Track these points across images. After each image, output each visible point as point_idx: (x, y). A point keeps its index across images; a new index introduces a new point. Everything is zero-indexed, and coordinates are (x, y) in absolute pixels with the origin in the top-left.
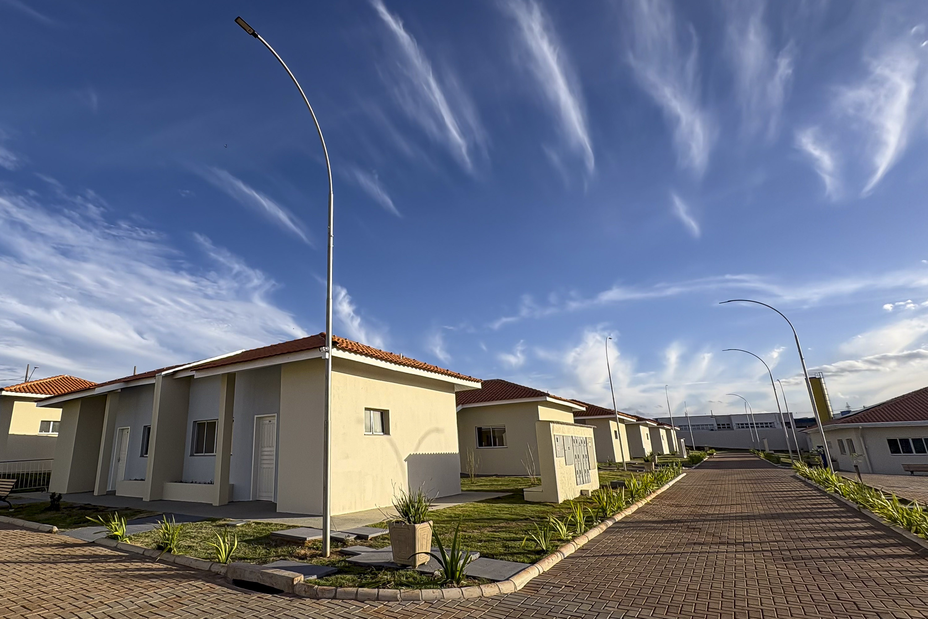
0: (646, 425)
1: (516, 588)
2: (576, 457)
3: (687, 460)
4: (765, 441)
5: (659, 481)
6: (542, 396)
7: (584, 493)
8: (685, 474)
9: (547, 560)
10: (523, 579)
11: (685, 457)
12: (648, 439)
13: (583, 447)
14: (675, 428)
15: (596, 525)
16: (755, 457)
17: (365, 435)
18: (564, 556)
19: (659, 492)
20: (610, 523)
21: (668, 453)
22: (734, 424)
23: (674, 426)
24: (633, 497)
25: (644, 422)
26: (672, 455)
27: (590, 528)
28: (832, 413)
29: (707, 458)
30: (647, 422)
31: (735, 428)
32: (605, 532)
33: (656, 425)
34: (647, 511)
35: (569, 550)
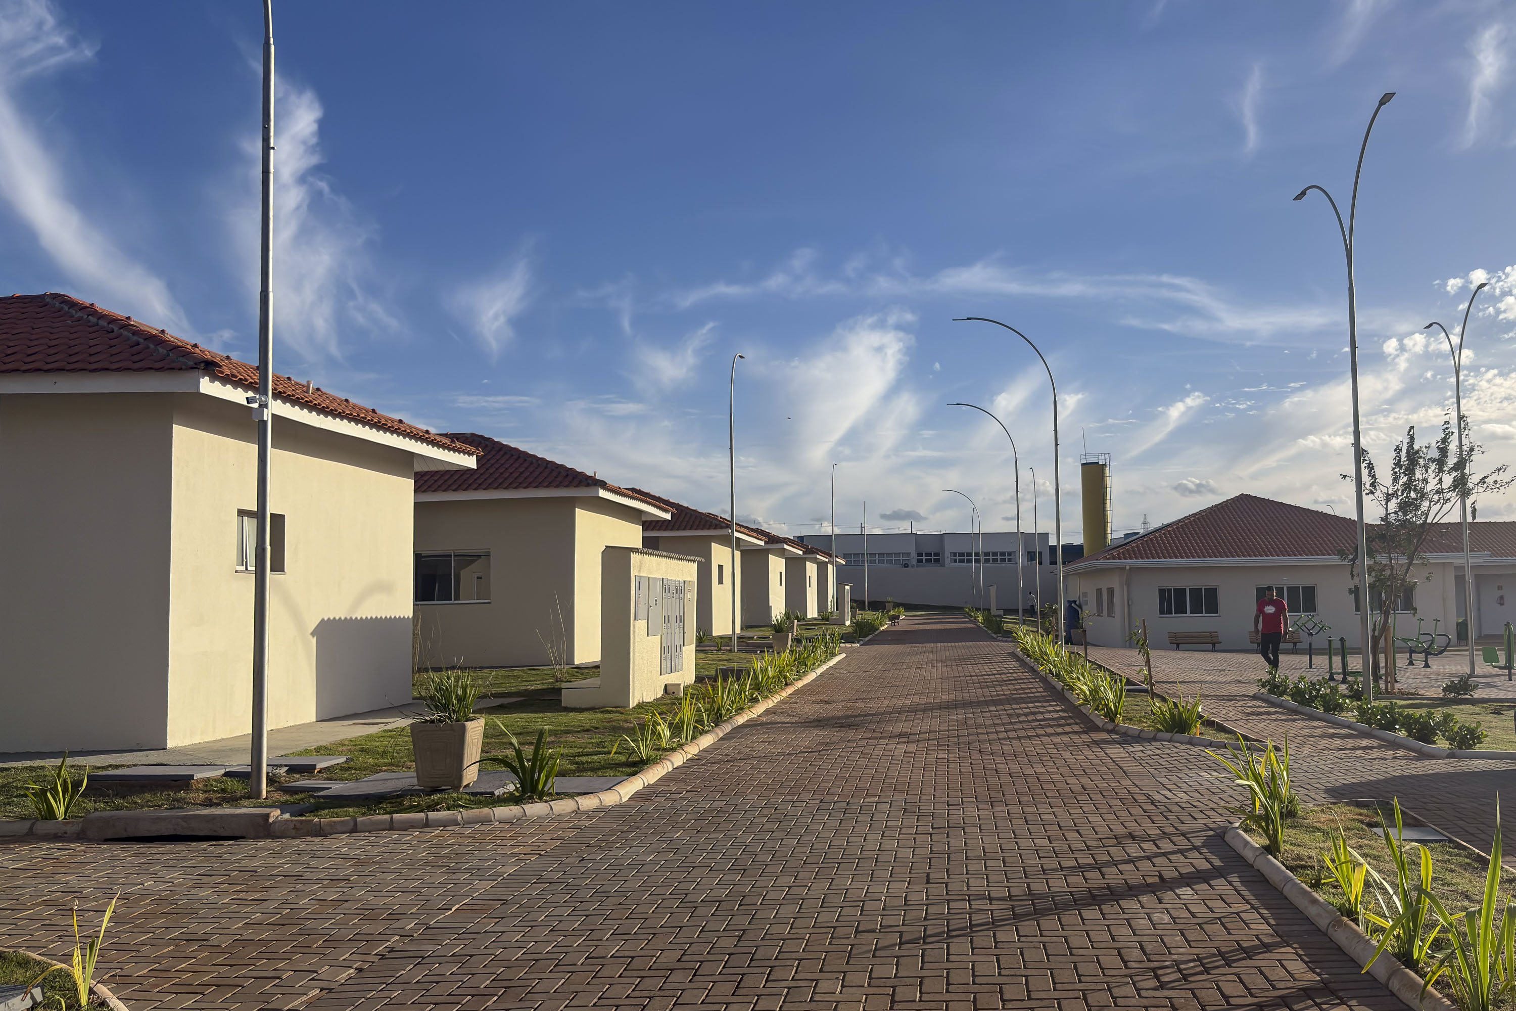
0: (781, 553)
1: (621, 799)
2: (666, 619)
3: (850, 630)
4: (993, 590)
5: (802, 665)
6: (588, 485)
7: (670, 690)
8: (844, 655)
9: (651, 771)
10: (627, 789)
11: (848, 623)
12: (781, 584)
13: (677, 600)
14: (837, 560)
15: (708, 731)
16: (971, 622)
17: (236, 572)
18: (673, 766)
19: (800, 684)
20: (727, 728)
21: (816, 615)
22: (947, 554)
23: (836, 556)
24: (761, 689)
25: (779, 546)
26: (822, 619)
27: (701, 734)
28: (1110, 537)
29: (886, 626)
30: (786, 547)
31: (947, 561)
32: (721, 739)
33: (801, 553)
34: (781, 711)
35: (678, 759)
